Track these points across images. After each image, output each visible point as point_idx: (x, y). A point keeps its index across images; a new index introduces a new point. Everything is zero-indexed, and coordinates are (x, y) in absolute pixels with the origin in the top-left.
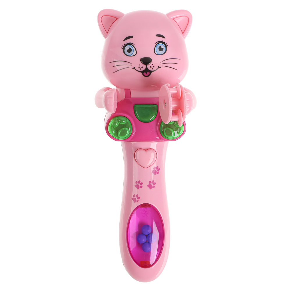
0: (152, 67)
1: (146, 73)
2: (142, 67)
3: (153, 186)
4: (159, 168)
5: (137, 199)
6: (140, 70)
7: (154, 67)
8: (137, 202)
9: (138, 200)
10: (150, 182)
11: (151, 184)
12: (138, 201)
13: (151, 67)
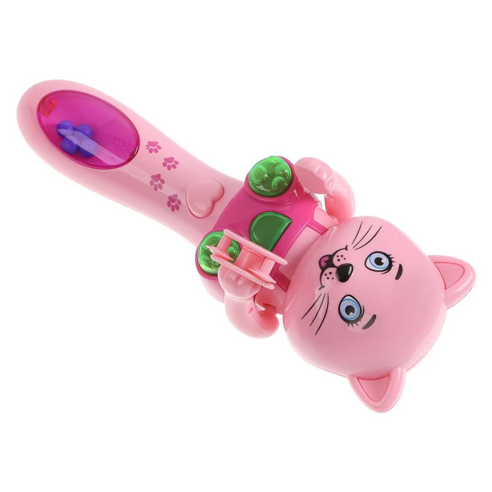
0: (328, 275)
1: (326, 262)
2: (339, 260)
3: (155, 183)
4: (175, 210)
5: (151, 147)
6: (337, 254)
7: (328, 278)
8: (147, 146)
9: (149, 148)
10: (163, 182)
11: (159, 182)
12: (147, 148)
13: (331, 273)
